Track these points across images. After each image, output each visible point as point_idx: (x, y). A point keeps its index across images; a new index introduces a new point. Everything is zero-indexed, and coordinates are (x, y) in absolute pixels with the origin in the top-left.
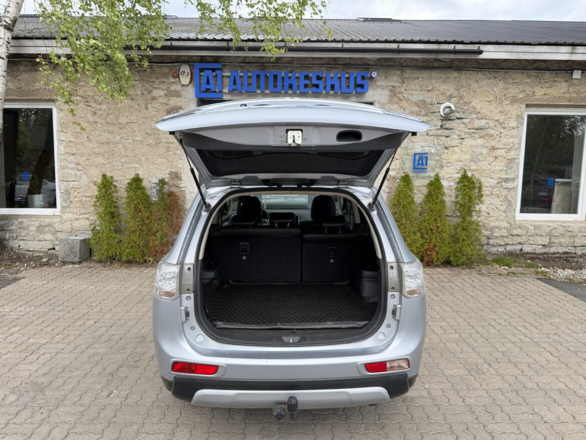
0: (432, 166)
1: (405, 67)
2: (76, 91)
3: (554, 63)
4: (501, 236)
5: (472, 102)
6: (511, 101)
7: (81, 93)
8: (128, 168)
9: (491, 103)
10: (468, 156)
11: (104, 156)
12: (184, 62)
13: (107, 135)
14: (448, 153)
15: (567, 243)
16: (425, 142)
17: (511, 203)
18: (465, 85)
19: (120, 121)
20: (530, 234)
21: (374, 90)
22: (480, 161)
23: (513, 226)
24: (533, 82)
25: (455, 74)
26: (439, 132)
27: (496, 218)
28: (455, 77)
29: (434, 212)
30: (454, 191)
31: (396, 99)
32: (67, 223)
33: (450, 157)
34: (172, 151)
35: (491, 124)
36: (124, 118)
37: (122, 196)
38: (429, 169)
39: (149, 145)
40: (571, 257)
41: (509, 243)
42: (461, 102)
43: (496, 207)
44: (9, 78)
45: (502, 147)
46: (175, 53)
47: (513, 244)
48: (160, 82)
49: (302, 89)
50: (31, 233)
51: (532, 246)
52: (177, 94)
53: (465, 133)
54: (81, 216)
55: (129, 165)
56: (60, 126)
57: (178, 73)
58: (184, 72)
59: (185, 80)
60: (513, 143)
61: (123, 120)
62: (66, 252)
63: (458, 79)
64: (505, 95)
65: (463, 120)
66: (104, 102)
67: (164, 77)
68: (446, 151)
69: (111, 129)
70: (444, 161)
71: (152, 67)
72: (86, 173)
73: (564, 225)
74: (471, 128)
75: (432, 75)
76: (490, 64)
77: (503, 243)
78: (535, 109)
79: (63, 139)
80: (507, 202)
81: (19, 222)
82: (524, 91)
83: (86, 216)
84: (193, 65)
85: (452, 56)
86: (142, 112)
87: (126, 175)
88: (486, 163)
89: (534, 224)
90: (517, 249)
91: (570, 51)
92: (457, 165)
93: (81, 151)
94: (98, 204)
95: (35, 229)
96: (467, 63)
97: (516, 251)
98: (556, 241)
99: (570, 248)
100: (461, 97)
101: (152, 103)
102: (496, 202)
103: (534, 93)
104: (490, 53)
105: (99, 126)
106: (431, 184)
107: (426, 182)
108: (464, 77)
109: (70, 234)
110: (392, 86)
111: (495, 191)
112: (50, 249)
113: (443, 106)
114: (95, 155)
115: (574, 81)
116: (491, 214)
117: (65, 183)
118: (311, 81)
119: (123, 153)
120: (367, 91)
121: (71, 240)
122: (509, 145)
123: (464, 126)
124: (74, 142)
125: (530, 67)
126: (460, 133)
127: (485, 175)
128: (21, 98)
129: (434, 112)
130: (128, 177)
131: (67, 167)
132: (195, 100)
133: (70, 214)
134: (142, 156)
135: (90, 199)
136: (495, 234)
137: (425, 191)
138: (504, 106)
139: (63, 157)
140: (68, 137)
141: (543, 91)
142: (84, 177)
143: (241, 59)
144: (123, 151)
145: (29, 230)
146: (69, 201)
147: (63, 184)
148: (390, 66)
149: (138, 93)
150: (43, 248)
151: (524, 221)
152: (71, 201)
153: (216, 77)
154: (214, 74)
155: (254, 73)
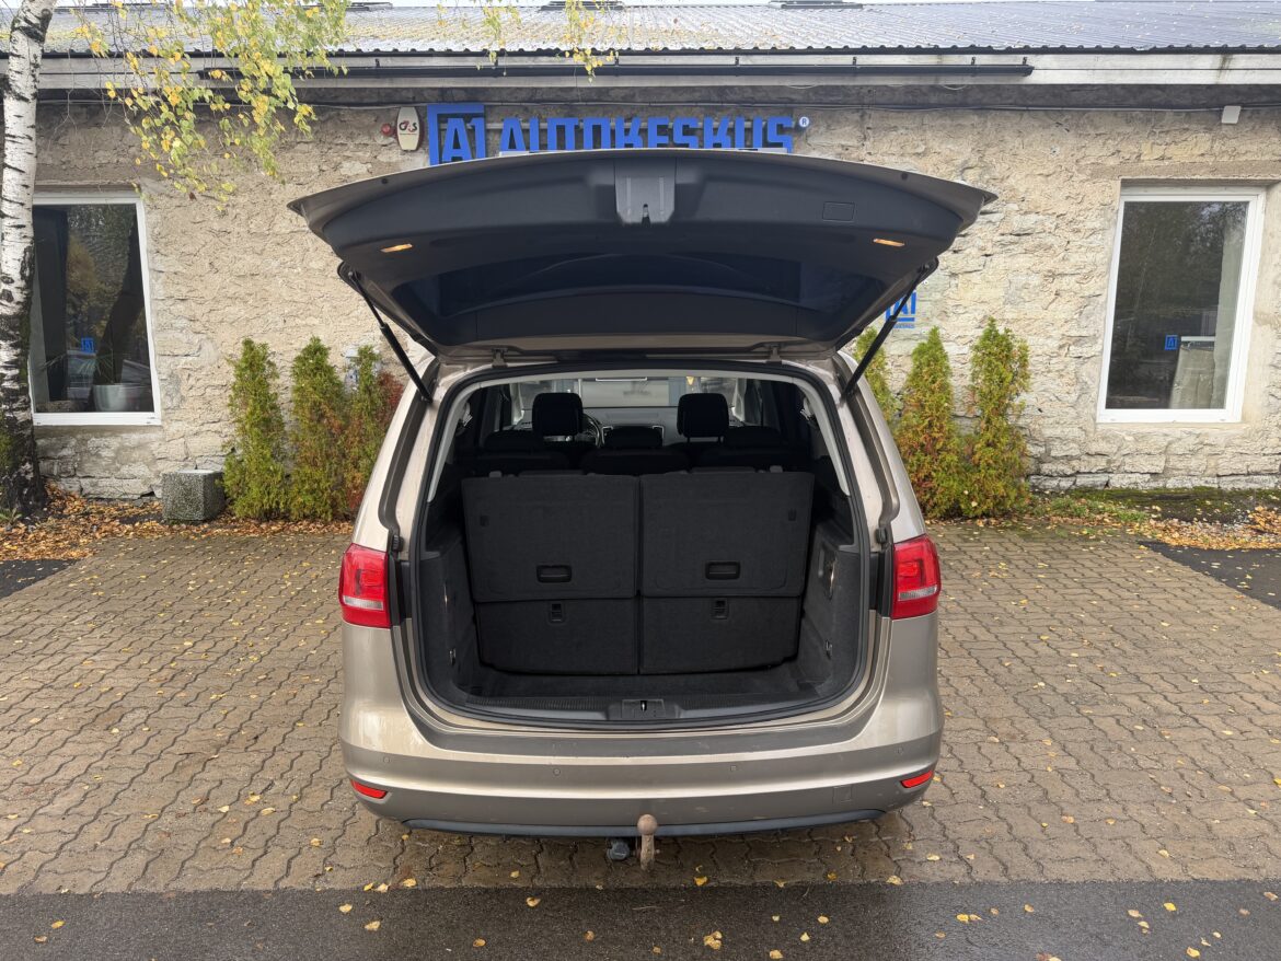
0: (924, 314)
1: (869, 105)
3: (1184, 92)
4: (1066, 456)
5: (1008, 177)
6: (1091, 175)
8: (297, 326)
9: (1049, 178)
10: (1000, 292)
11: (246, 302)
12: (405, 103)
13: (249, 259)
14: (957, 285)
15: (1203, 467)
17: (1088, 388)
18: (994, 141)
19: (276, 229)
20: (1125, 452)
22: (1025, 302)
23: (1092, 435)
24: (1138, 133)
25: (975, 119)
27: (1057, 419)
28: (973, 125)
29: (927, 410)
30: (969, 365)
32: (176, 441)
33: (962, 294)
35: (1050, 224)
36: (286, 223)
37: (288, 384)
38: (918, 320)
41: (1083, 470)
42: (987, 177)
43: (1057, 398)
44: (42, 142)
45: (1073, 271)
46: (386, 85)
47: (1090, 473)
48: (357, 145)
50: (104, 463)
51: (1130, 475)
53: (994, 244)
54: (205, 428)
55: (297, 320)
56: (152, 241)
57: (393, 125)
58: (406, 123)
59: (409, 140)
60: (1094, 263)
61: (283, 227)
62: (177, 501)
63: (979, 130)
64: (1078, 161)
65: (987, 216)
66: (243, 189)
67: (364, 135)
68: (953, 282)
69: (259, 245)
70: (950, 302)
71: (339, 114)
72: (211, 340)
73: (1198, 432)
74: (1007, 232)
75: (926, 122)
76: (1047, 96)
77: (1069, 472)
78: (1141, 191)
79: (159, 267)
80: (1078, 387)
81: (78, 441)
82: (1119, 152)
83: (216, 427)
84: (426, 108)
85: (968, 81)
87: (292, 342)
88: (1036, 305)
89: (1135, 431)
90: (1099, 483)
91: (1217, 66)
92: (976, 310)
93: (196, 294)
94: (238, 401)
95: (113, 455)
96: (1000, 95)
97: (1096, 486)
98: (1179, 465)
99: (1209, 479)
100: (986, 168)
102: (1057, 387)
103: (1139, 157)
104: (1049, 72)
105: (235, 240)
106: (920, 352)
107: (912, 346)
108: (991, 123)
109: (183, 464)
110: (843, 146)
111: (1056, 364)
112: (143, 495)
114: (229, 301)
115: (1224, 128)
116: (1045, 407)
117: (170, 360)
118: (671, 138)
119: (284, 294)
121: (185, 475)
122: (1085, 268)
123: (992, 227)
124: (183, 274)
125: (1132, 102)
126: (981, 244)
127: (1034, 331)
128: (70, 183)
130: (297, 345)
131: (172, 327)
133: (180, 424)
134: (325, 301)
135: (222, 391)
136: (1053, 453)
137: (909, 366)
138: (1076, 185)
139: (161, 305)
140: (170, 263)
141: (1158, 152)
142: (208, 347)
143: (524, 95)
144: (285, 292)
145: (98, 455)
146: (179, 395)
147: (165, 362)
148: (837, 102)
149: (312, 168)
150: (129, 494)
151: (1114, 425)
152: (182, 396)
153: (471, 132)
154: (468, 128)
155: (552, 122)
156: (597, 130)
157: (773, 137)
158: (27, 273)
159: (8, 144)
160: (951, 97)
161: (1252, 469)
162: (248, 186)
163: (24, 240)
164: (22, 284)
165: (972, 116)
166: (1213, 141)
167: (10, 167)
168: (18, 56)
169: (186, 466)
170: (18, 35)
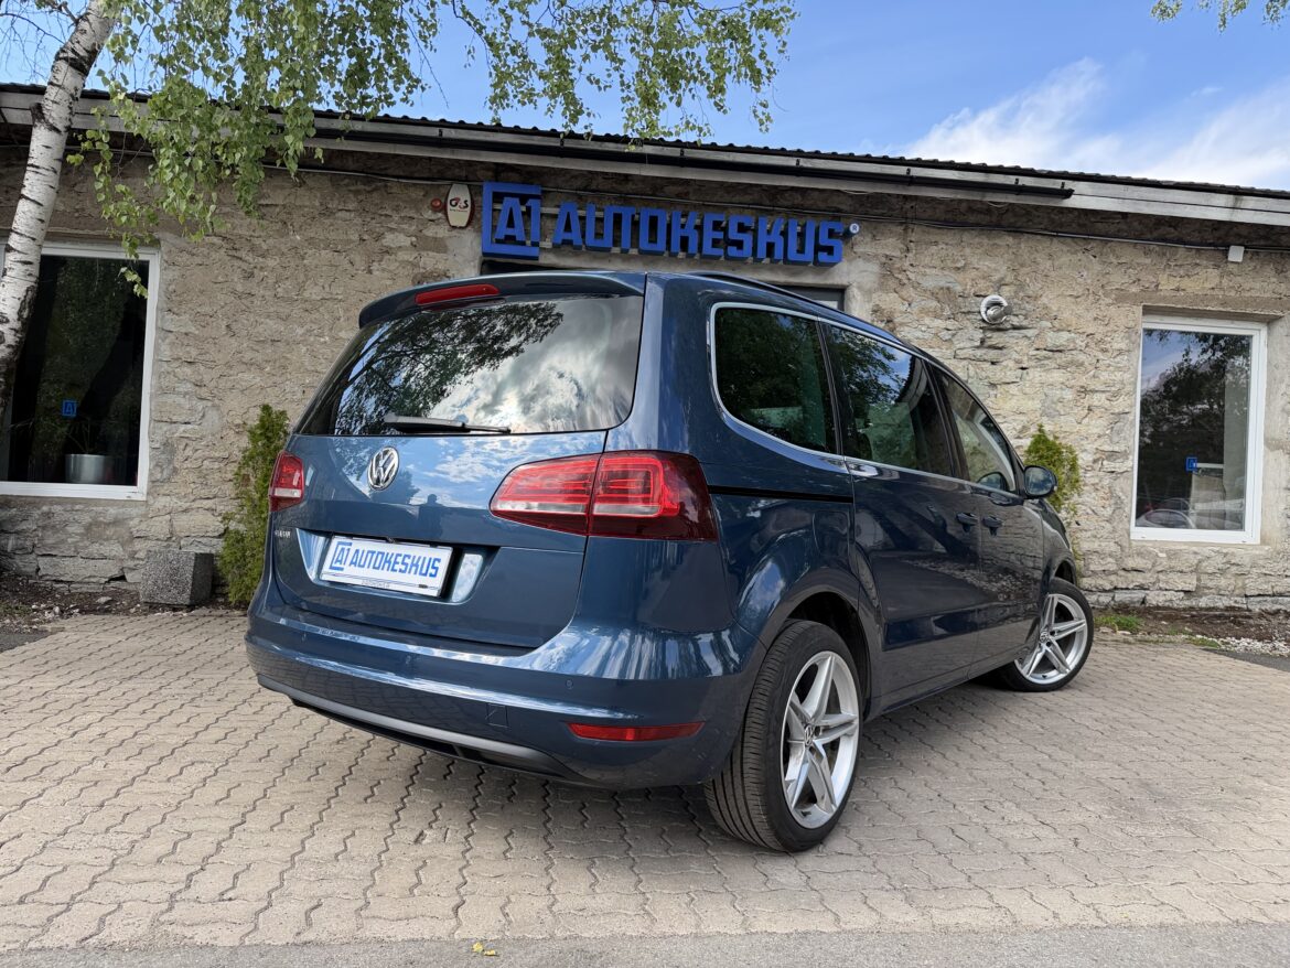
1: (912, 219)
4: (1104, 571)
5: (1041, 296)
6: (1116, 299)
7: (223, 230)
9: (1079, 300)
10: (1037, 404)
11: (262, 369)
12: (459, 180)
13: (272, 326)
14: (996, 396)
15: (1231, 587)
17: (1121, 503)
18: (1028, 262)
19: (306, 294)
20: (1159, 568)
21: (850, 261)
22: (1060, 415)
23: (1127, 550)
24: (1155, 265)
25: (1009, 240)
26: (979, 353)
27: (1094, 532)
28: (1008, 245)
31: (892, 284)
32: (160, 519)
33: (1001, 403)
35: (1081, 342)
36: (317, 289)
40: (1242, 617)
41: (1120, 586)
42: (1021, 294)
43: (1093, 511)
45: (1099, 388)
46: (446, 155)
47: (1127, 589)
48: (402, 218)
49: (708, 249)
50: (70, 540)
51: (1165, 593)
52: (439, 246)
53: (1029, 359)
54: (195, 505)
56: (165, 299)
57: (443, 201)
58: (457, 200)
59: (459, 216)
60: (1122, 382)
61: (313, 293)
62: (159, 582)
63: (1014, 250)
64: (1103, 286)
65: (1022, 331)
66: (274, 252)
67: (411, 208)
68: (992, 392)
69: (284, 310)
71: (386, 186)
72: (213, 406)
73: (1225, 551)
74: (1041, 347)
75: (964, 239)
76: (1074, 225)
77: (1108, 587)
78: (1157, 319)
79: (169, 328)
80: (1112, 501)
81: (43, 514)
82: (1139, 280)
83: (209, 503)
84: (481, 187)
86: (357, 278)
88: (1071, 419)
89: (1167, 548)
90: (1136, 600)
91: (1230, 204)
92: (1014, 420)
93: (207, 357)
95: (82, 531)
96: (1030, 219)
97: (1134, 603)
98: (1210, 584)
99: (1238, 599)
100: (1021, 286)
101: (381, 261)
102: (1093, 501)
103: (1157, 286)
104: (1085, 198)
105: (259, 303)
108: (1026, 247)
109: (165, 544)
110: (887, 256)
111: (1091, 478)
112: (112, 579)
113: (986, 301)
114: (243, 367)
115: (1231, 266)
116: (1082, 520)
117: (165, 427)
118: (726, 234)
119: (307, 364)
120: (840, 260)
121: (173, 552)
122: (1114, 386)
123: (1027, 342)
124: (196, 337)
125: (1149, 236)
126: (1018, 357)
128: (81, 232)
129: (969, 312)
131: (174, 391)
132: (477, 262)
133: (169, 499)
135: (222, 465)
136: (1092, 567)
138: (1103, 308)
139: (165, 367)
140: (183, 323)
141: (1174, 283)
142: (212, 415)
143: (579, 183)
144: (307, 361)
145: (66, 533)
146: (171, 467)
147: (161, 428)
148: (882, 215)
149: (352, 237)
150: (94, 577)
151: (1146, 541)
152: (174, 468)
153: (527, 214)
154: (524, 209)
155: (609, 211)
156: (653, 222)
157: (824, 240)
158: (25, 314)
159: (28, 175)
160: (988, 218)
161: (1277, 589)
162: (279, 250)
163: (29, 278)
164: (17, 325)
165: (1007, 238)
166: (1222, 277)
167: (27, 198)
168: (59, 86)
169: (169, 546)
170: (63, 65)
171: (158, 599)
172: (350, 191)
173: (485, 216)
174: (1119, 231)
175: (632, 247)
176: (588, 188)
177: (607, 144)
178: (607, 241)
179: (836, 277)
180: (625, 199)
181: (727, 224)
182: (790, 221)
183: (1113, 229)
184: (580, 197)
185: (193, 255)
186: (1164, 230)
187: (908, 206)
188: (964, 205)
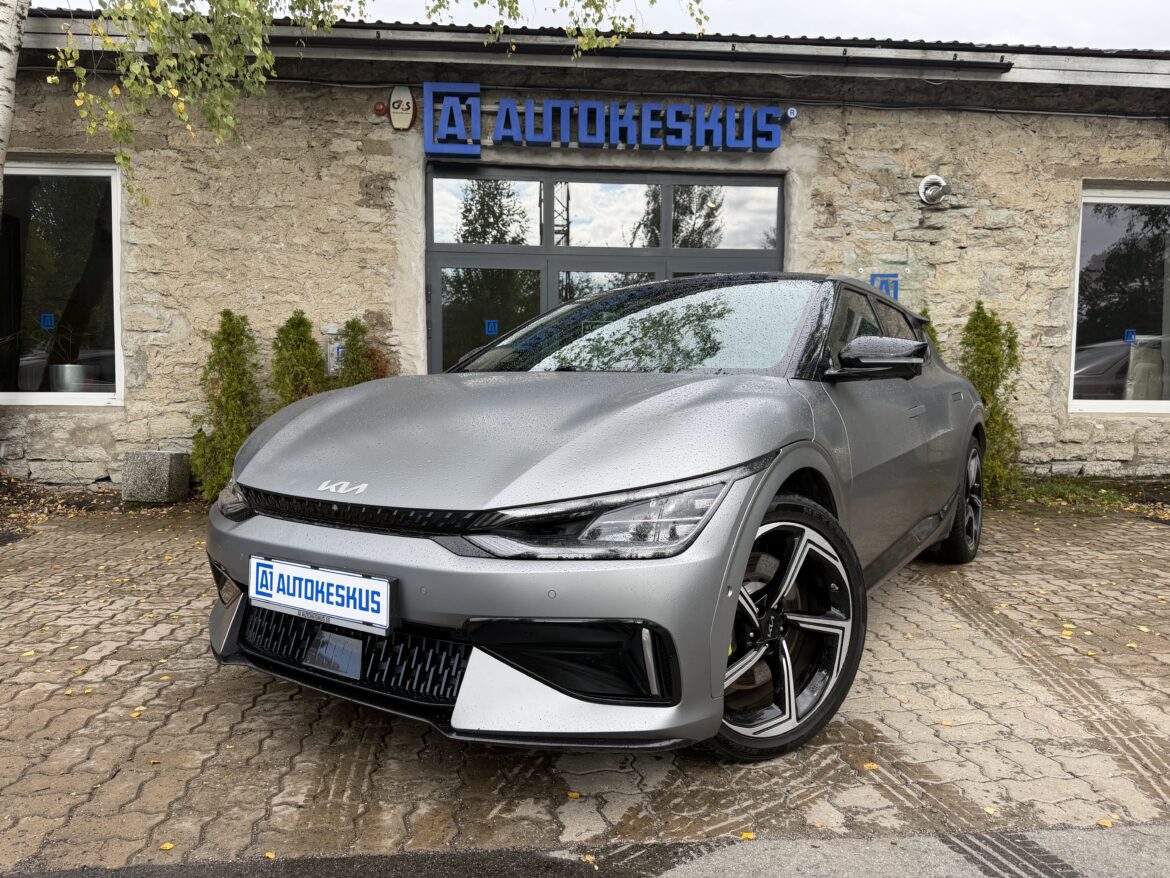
1: (850, 101)
2: (166, 137)
4: (1042, 443)
5: (980, 174)
6: (1055, 174)
7: (177, 143)
8: (277, 303)
9: (1018, 176)
10: (975, 283)
11: (223, 277)
12: (401, 83)
13: (232, 234)
14: (935, 276)
15: (1168, 456)
16: (892, 253)
17: (1060, 377)
18: (967, 140)
19: (260, 203)
20: (1097, 440)
21: (789, 146)
22: (999, 292)
23: (1065, 423)
24: (1096, 137)
25: (948, 118)
26: (918, 233)
27: (1032, 407)
28: (946, 124)
30: (949, 352)
31: (831, 167)
32: (138, 422)
34: (371, 268)
35: (1019, 219)
36: (271, 197)
37: (262, 362)
39: (323, 254)
41: (1057, 457)
42: (960, 173)
43: (1031, 386)
45: (1038, 264)
47: (1065, 460)
48: (348, 123)
49: (647, 139)
50: (57, 445)
51: (1103, 463)
52: (384, 149)
53: (968, 237)
54: (170, 408)
55: (277, 297)
56: (128, 213)
57: (386, 104)
58: (400, 102)
59: (401, 119)
60: (1061, 257)
61: (266, 201)
62: (139, 482)
63: (953, 129)
64: (1042, 162)
65: (960, 210)
66: (227, 162)
67: (356, 113)
68: (931, 273)
69: (240, 219)
70: (928, 291)
71: (331, 92)
72: (181, 314)
73: (1162, 420)
74: (980, 225)
75: (902, 120)
76: (1013, 101)
77: (1045, 459)
78: (1097, 192)
79: (133, 239)
80: (1050, 376)
81: (30, 421)
82: (1079, 154)
83: (182, 407)
84: (422, 88)
85: (951, 76)
86: (308, 184)
87: (271, 318)
88: (1009, 296)
89: (1104, 419)
90: (1073, 470)
92: (953, 299)
93: (171, 267)
94: (212, 376)
95: (67, 436)
96: (968, 97)
97: (1069, 473)
98: (1147, 453)
100: (960, 165)
101: (329, 166)
102: (1031, 376)
103: (1098, 159)
104: (1025, 71)
105: (216, 213)
108: (964, 123)
109: (144, 446)
110: (825, 140)
111: (1029, 353)
112: (98, 480)
113: (924, 181)
114: (205, 276)
116: (1021, 399)
117: (137, 336)
118: (664, 123)
119: (264, 270)
121: (149, 454)
122: (1052, 261)
123: (966, 221)
124: (158, 248)
125: (1090, 108)
126: (956, 237)
128: (43, 151)
129: (908, 193)
130: (276, 322)
131: (142, 301)
132: (421, 163)
133: (145, 404)
134: (307, 277)
135: (192, 370)
136: (1030, 441)
138: (1042, 183)
139: (132, 278)
140: (147, 235)
141: (1115, 156)
142: (180, 323)
143: (517, 79)
144: (265, 268)
145: (52, 438)
146: (145, 373)
147: (132, 337)
148: (820, 98)
149: (300, 144)
150: (83, 478)
151: (1084, 413)
152: (148, 374)
153: (468, 112)
154: (464, 107)
155: (546, 107)
156: (592, 113)
157: (762, 126)
160: (924, 98)
162: (232, 160)
165: (945, 117)
166: (1164, 147)
169: (147, 448)
171: (138, 498)
172: (296, 99)
173: (428, 116)
174: (1059, 105)
175: (571, 141)
176: (526, 84)
177: (542, 38)
178: (546, 137)
179: (775, 164)
180: (563, 93)
181: (666, 114)
182: (729, 108)
183: (1053, 102)
184: (520, 94)
185: (151, 169)
186: (1105, 102)
187: (846, 88)
188: (902, 85)
